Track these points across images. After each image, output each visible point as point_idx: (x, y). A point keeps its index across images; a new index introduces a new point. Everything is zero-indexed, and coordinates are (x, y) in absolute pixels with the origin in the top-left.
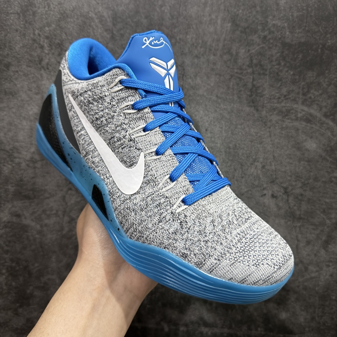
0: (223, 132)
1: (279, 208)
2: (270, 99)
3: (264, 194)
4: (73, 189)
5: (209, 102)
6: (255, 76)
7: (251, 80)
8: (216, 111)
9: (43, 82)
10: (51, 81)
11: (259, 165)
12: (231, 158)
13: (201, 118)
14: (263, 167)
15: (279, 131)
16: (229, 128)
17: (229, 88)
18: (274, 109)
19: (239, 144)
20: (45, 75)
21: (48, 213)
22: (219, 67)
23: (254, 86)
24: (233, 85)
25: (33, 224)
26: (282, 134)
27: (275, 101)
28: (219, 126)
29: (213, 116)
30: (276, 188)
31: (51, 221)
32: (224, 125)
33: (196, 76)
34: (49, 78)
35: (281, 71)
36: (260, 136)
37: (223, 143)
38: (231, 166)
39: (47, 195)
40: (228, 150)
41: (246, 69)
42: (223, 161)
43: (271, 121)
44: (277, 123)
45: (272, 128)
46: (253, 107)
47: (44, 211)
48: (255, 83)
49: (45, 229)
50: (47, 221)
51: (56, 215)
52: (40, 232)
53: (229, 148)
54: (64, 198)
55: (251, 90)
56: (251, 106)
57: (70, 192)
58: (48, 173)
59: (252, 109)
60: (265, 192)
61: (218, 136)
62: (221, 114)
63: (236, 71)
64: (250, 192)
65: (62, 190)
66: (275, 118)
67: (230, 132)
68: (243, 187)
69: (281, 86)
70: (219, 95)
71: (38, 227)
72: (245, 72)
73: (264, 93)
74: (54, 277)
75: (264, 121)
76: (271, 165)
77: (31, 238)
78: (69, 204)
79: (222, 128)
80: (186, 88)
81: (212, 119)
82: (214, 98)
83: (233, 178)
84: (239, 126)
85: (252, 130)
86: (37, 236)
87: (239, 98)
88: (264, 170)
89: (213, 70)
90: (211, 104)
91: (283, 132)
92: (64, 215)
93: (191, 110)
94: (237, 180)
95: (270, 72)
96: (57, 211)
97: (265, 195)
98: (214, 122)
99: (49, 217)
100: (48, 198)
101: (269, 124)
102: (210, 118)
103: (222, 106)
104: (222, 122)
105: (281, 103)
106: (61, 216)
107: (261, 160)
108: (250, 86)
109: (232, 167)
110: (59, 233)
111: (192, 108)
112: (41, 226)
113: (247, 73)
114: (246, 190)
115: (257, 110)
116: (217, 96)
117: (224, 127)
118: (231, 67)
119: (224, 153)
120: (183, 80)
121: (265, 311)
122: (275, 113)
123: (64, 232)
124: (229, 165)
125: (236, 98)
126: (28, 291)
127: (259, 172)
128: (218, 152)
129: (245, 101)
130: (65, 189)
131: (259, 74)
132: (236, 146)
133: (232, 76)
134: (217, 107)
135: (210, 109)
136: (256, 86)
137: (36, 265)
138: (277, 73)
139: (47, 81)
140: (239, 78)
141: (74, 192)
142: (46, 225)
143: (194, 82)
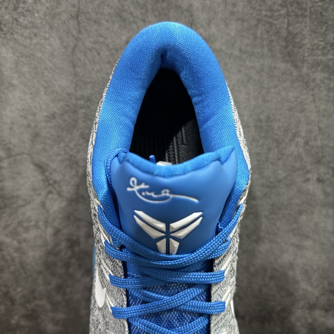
0: (252, 99)
1: (327, 194)
2: (312, 50)
3: (307, 178)
4: (54, 191)
5: (230, 59)
6: (290, 18)
7: (286, 26)
8: (240, 71)
10: (8, 47)
11: (301, 141)
12: (263, 135)
14: (306, 143)
15: (325, 93)
16: (259, 93)
17: (255, 38)
18: (318, 64)
19: (273, 115)
21: (25, 224)
22: (240, 9)
23: (289, 33)
24: (262, 33)
25: (8, 240)
26: (329, 97)
27: (319, 53)
28: (245, 91)
29: (236, 79)
30: (322, 170)
31: (31, 235)
32: (252, 89)
33: (209, 24)
34: (5, 43)
35: (326, 10)
36: (301, 102)
37: (251, 115)
38: (263, 145)
39: (20, 202)
40: (258, 123)
41: (278, 10)
42: (253, 140)
43: (314, 81)
44: (323, 82)
45: (316, 90)
46: (290, 63)
47: (20, 223)
48: (291, 28)
49: (24, 245)
50: (25, 236)
51: (36, 226)
52: (18, 250)
53: (260, 121)
54: (43, 204)
55: (286, 40)
56: (287, 62)
57: (50, 196)
58: (18, 174)
59: (289, 66)
60: (309, 176)
61: (244, 105)
62: (247, 75)
63: (264, 13)
64: (289, 178)
65: (39, 195)
66: (319, 76)
67: (260, 99)
68: (280, 172)
69: (326, 30)
70: (243, 48)
71: (15, 243)
72: (277, 14)
73: (304, 42)
74: (44, 302)
75: (305, 80)
76: (316, 140)
77: (8, 258)
78: (51, 212)
79: (249, 94)
82: (236, 53)
83: (267, 161)
84: (273, 90)
85: (290, 94)
86: (15, 255)
87: (270, 50)
88: (307, 147)
89: (232, 13)
90: (232, 62)
91: (331, 95)
92: (46, 226)
94: (272, 164)
95: (310, 12)
96: (37, 222)
97: (309, 179)
98: (238, 87)
99: (27, 229)
100: (23, 206)
101: (312, 85)
103: (248, 63)
104: (249, 86)
105: (326, 54)
106: (43, 228)
107: (303, 134)
108: (284, 33)
109: (265, 147)
110: (43, 249)
112: (19, 242)
113: (280, 15)
114: (284, 175)
115: (296, 66)
116: (240, 50)
117: (252, 93)
118: (258, 8)
119: (253, 128)
121: (310, 320)
122: (319, 69)
123: (49, 247)
124: (260, 143)
125: (266, 50)
126: (13, 322)
127: (301, 150)
129: (279, 55)
130: (44, 193)
131: (297, 16)
132: (269, 117)
133: (259, 21)
134: (241, 66)
135: (231, 68)
136: (293, 34)
137: (19, 290)
138: (321, 13)
139: (3, 47)
140: (269, 23)
141: (55, 196)
142: (25, 240)
143: (207, 32)
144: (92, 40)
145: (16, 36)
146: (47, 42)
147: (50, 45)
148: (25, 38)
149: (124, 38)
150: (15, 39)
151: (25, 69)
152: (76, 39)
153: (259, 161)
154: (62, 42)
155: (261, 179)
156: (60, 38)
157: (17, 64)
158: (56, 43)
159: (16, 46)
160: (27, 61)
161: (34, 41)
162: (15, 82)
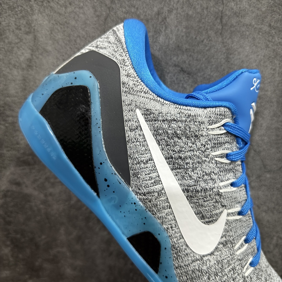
0: (277, 75)
5: (259, 34)
8: (267, 46)
9: (35, 17)
10: (44, 14)
13: (247, 56)
20: (35, 7)
21: (52, 180)
25: (36, 193)
28: (271, 67)
29: (263, 54)
32: (278, 65)
34: (41, 10)
37: (275, 91)
40: (281, 99)
47: (47, 179)
49: (50, 198)
50: (51, 190)
52: (44, 202)
61: (269, 80)
62: (274, 50)
70: (272, 24)
71: (42, 196)
74: (64, 250)
77: (35, 208)
79: (274, 70)
80: (226, 15)
81: (262, 57)
82: (266, 28)
86: (42, 206)
90: (261, 37)
93: (233, 46)
98: (265, 62)
99: (53, 185)
102: (259, 57)
103: (277, 39)
104: (276, 61)
111: (235, 44)
112: (46, 196)
116: (270, 26)
117: (278, 69)
119: (275, 104)
120: (223, 4)
123: (72, 202)
126: (37, 264)
128: (267, 102)
134: (269, 41)
135: (259, 43)
137: (43, 237)
139: (39, 15)
142: (51, 194)
143: (238, 6)
144: (124, 10)
145: (52, 4)
146: (81, 11)
147: (84, 13)
148: (61, 6)
149: (155, 9)
150: (51, 7)
151: (59, 36)
152: (109, 8)
153: (277, 136)
154: (96, 11)
155: (278, 153)
156: (94, 7)
157: (52, 31)
158: (90, 12)
159: (52, 14)
160: (61, 28)
161: (69, 10)
162: (49, 48)
